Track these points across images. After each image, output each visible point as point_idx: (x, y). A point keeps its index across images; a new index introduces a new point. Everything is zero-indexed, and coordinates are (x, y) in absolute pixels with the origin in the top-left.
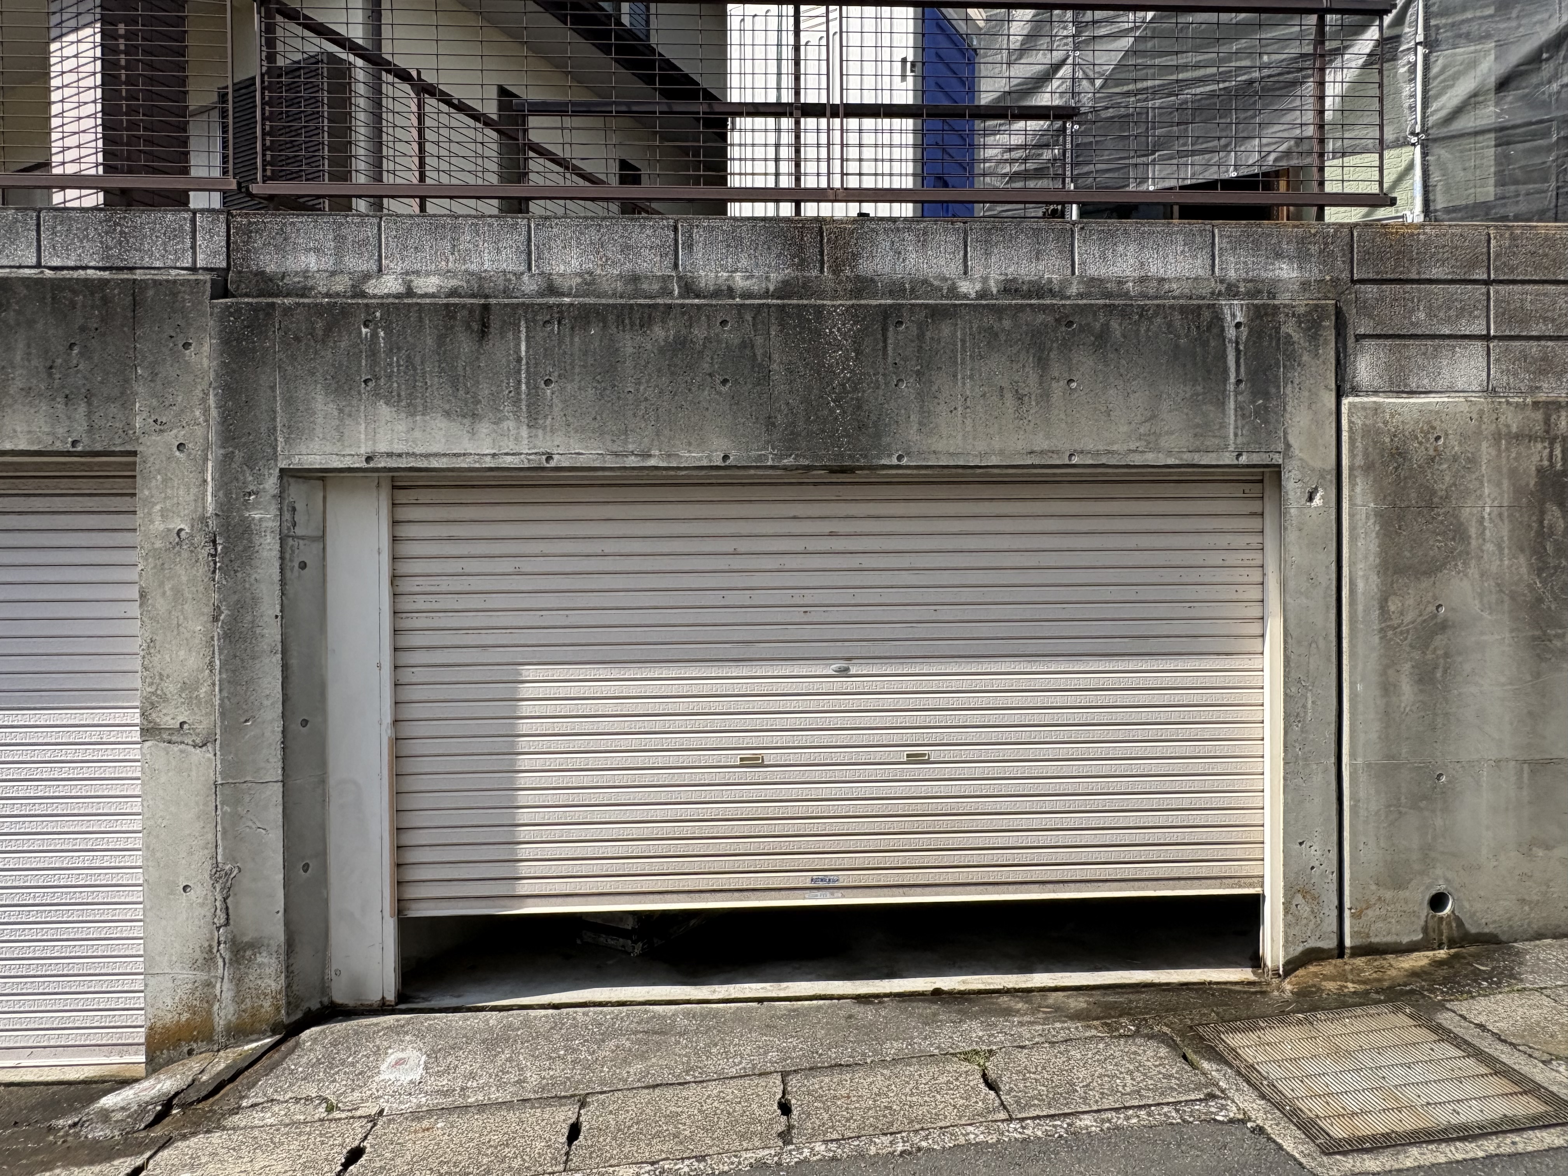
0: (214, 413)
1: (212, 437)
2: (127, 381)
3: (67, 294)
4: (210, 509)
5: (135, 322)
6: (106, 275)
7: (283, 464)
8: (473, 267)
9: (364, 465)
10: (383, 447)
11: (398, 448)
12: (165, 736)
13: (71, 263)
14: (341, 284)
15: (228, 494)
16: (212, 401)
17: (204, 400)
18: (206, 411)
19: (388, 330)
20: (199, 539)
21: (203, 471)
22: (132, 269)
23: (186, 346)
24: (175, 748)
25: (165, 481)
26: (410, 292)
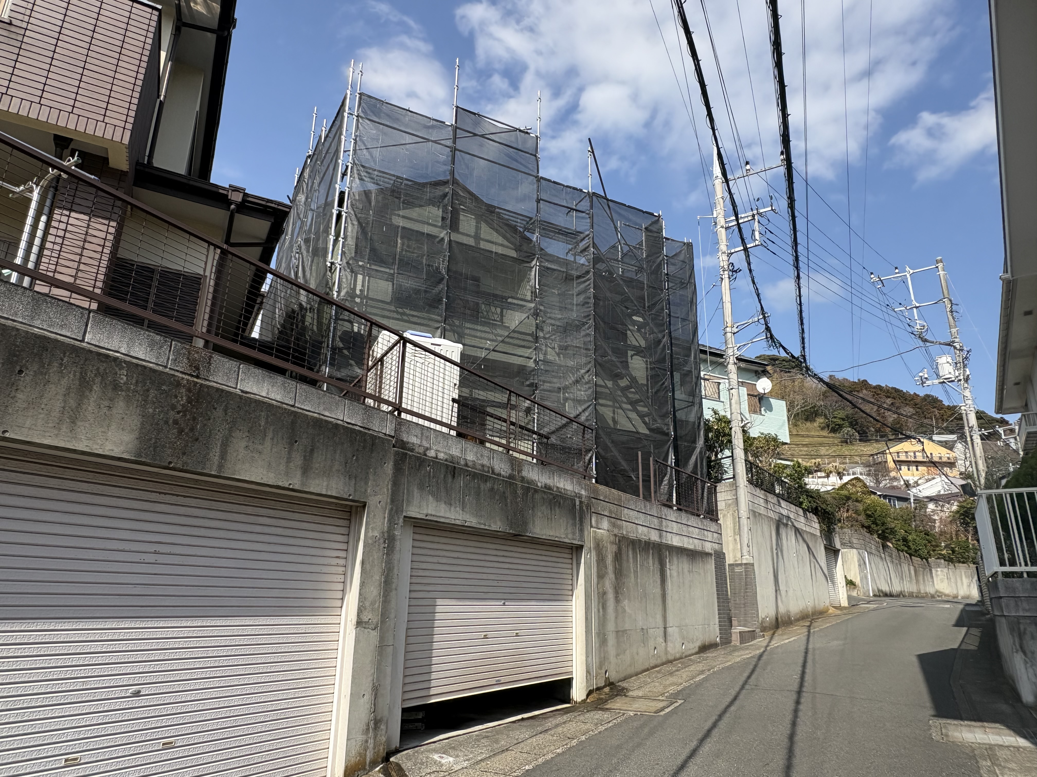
0: (390, 491)
1: (389, 501)
2: (367, 473)
3: (354, 435)
4: (386, 529)
5: (372, 451)
6: (362, 429)
7: (404, 514)
8: (451, 453)
9: (424, 517)
10: (430, 512)
11: (433, 513)
12: (364, 625)
13: (353, 422)
14: (421, 450)
15: (390, 524)
16: (390, 487)
17: (387, 485)
18: (388, 490)
19: (433, 469)
20: (382, 541)
21: (385, 513)
22: (369, 429)
23: (385, 463)
24: (366, 631)
25: (375, 515)
26: (436, 458)
